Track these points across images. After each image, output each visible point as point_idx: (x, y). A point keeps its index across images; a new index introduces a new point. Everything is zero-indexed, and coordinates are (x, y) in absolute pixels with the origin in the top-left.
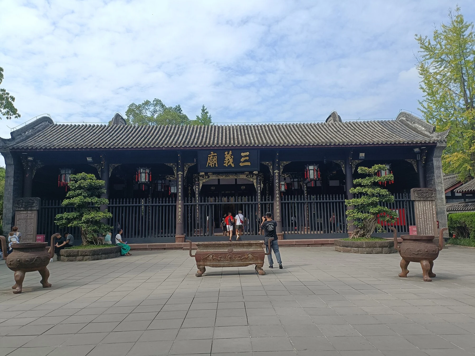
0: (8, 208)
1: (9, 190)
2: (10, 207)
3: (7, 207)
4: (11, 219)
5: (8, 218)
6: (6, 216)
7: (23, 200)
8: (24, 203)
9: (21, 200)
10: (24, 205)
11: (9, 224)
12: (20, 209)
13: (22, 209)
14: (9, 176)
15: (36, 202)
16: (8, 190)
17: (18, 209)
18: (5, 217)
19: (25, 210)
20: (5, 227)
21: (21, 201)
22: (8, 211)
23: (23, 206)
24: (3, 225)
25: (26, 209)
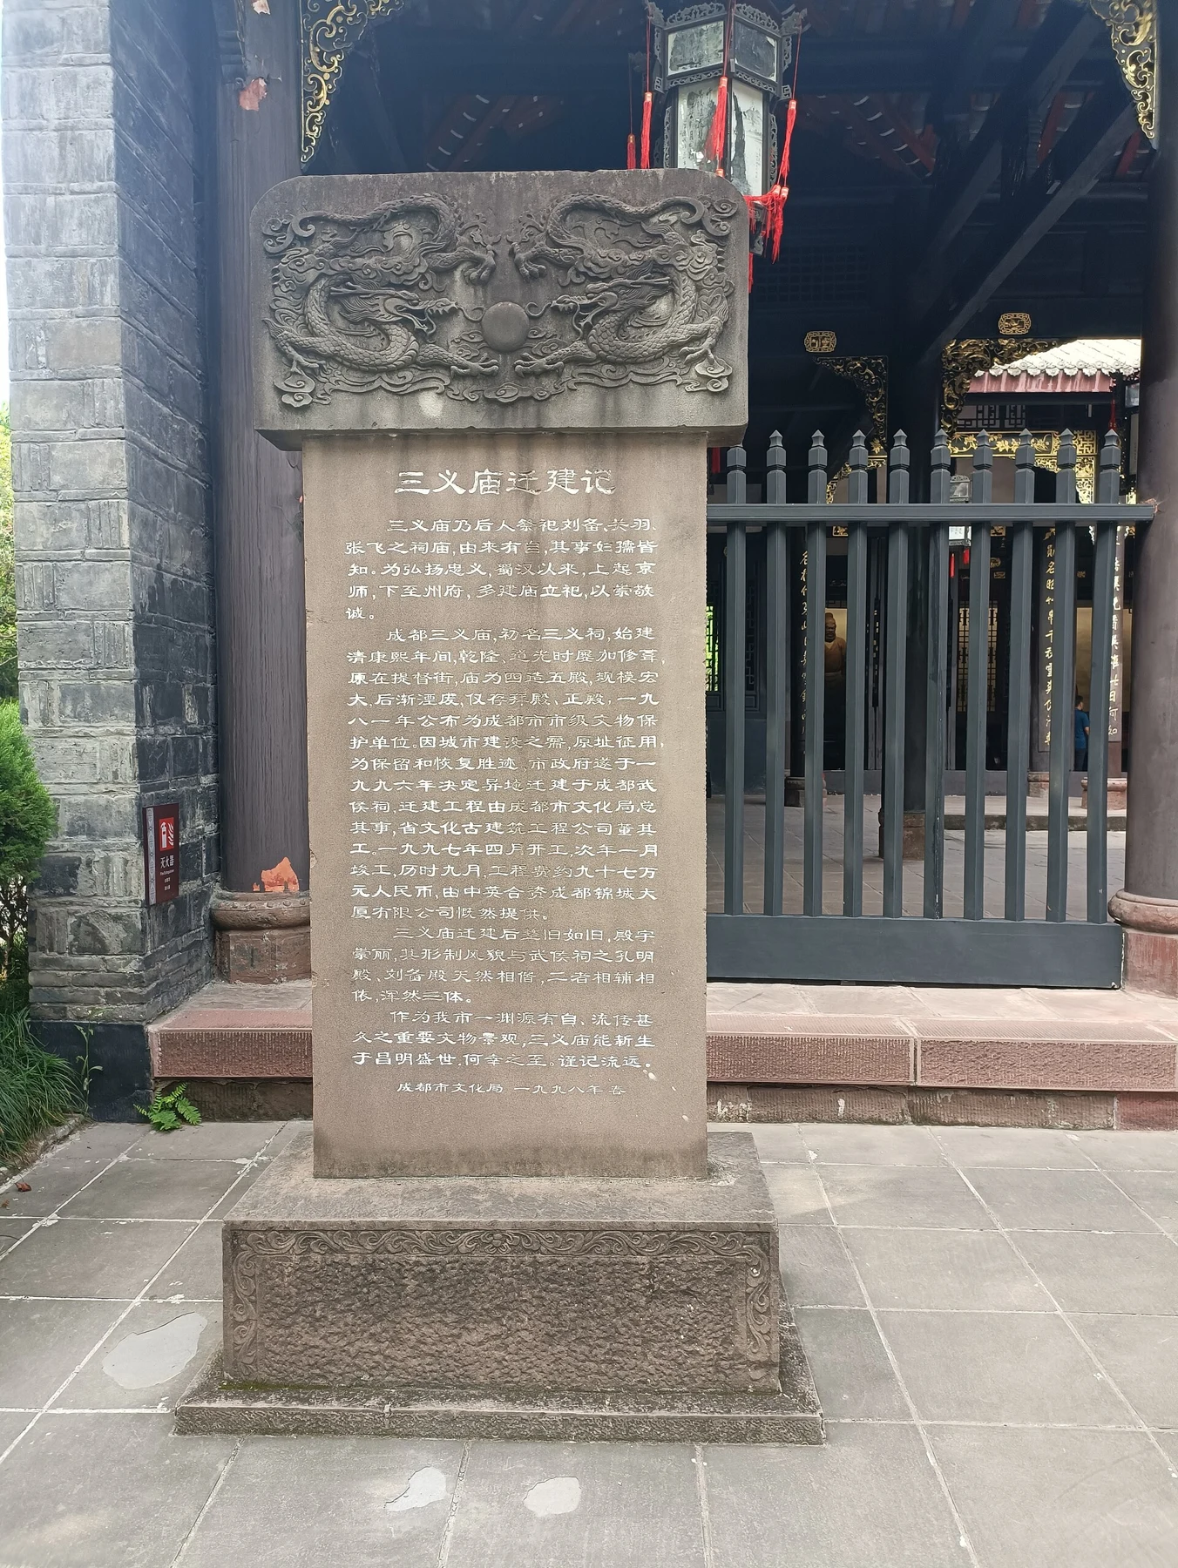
0: (72, 493)
1: (73, 237)
2: (96, 473)
3: (57, 479)
4: (130, 646)
5: (89, 631)
6: (64, 599)
7: (431, 212)
8: (460, 295)
9: (410, 212)
10: (456, 329)
11: (101, 705)
12: (387, 415)
13: (432, 408)
14: (54, 25)
15: (702, 256)
16: (55, 235)
17: (343, 413)
18: (51, 606)
19: (491, 439)
20: (61, 745)
21: (406, 238)
22: (75, 525)
23: (454, 354)
24: (34, 724)
25: (515, 421)
